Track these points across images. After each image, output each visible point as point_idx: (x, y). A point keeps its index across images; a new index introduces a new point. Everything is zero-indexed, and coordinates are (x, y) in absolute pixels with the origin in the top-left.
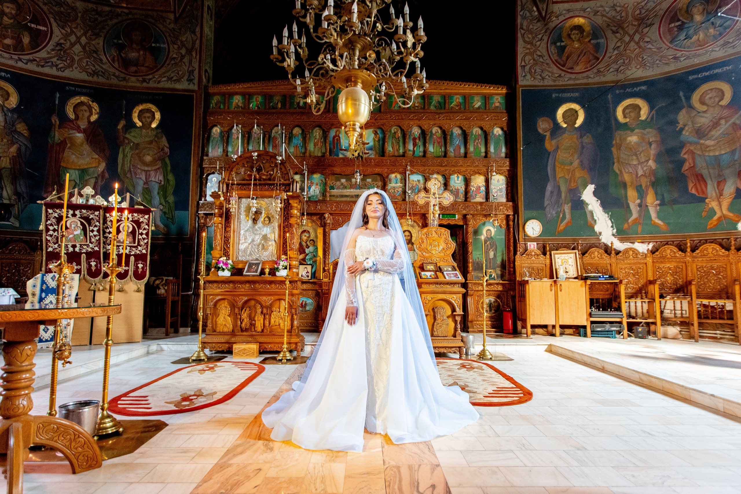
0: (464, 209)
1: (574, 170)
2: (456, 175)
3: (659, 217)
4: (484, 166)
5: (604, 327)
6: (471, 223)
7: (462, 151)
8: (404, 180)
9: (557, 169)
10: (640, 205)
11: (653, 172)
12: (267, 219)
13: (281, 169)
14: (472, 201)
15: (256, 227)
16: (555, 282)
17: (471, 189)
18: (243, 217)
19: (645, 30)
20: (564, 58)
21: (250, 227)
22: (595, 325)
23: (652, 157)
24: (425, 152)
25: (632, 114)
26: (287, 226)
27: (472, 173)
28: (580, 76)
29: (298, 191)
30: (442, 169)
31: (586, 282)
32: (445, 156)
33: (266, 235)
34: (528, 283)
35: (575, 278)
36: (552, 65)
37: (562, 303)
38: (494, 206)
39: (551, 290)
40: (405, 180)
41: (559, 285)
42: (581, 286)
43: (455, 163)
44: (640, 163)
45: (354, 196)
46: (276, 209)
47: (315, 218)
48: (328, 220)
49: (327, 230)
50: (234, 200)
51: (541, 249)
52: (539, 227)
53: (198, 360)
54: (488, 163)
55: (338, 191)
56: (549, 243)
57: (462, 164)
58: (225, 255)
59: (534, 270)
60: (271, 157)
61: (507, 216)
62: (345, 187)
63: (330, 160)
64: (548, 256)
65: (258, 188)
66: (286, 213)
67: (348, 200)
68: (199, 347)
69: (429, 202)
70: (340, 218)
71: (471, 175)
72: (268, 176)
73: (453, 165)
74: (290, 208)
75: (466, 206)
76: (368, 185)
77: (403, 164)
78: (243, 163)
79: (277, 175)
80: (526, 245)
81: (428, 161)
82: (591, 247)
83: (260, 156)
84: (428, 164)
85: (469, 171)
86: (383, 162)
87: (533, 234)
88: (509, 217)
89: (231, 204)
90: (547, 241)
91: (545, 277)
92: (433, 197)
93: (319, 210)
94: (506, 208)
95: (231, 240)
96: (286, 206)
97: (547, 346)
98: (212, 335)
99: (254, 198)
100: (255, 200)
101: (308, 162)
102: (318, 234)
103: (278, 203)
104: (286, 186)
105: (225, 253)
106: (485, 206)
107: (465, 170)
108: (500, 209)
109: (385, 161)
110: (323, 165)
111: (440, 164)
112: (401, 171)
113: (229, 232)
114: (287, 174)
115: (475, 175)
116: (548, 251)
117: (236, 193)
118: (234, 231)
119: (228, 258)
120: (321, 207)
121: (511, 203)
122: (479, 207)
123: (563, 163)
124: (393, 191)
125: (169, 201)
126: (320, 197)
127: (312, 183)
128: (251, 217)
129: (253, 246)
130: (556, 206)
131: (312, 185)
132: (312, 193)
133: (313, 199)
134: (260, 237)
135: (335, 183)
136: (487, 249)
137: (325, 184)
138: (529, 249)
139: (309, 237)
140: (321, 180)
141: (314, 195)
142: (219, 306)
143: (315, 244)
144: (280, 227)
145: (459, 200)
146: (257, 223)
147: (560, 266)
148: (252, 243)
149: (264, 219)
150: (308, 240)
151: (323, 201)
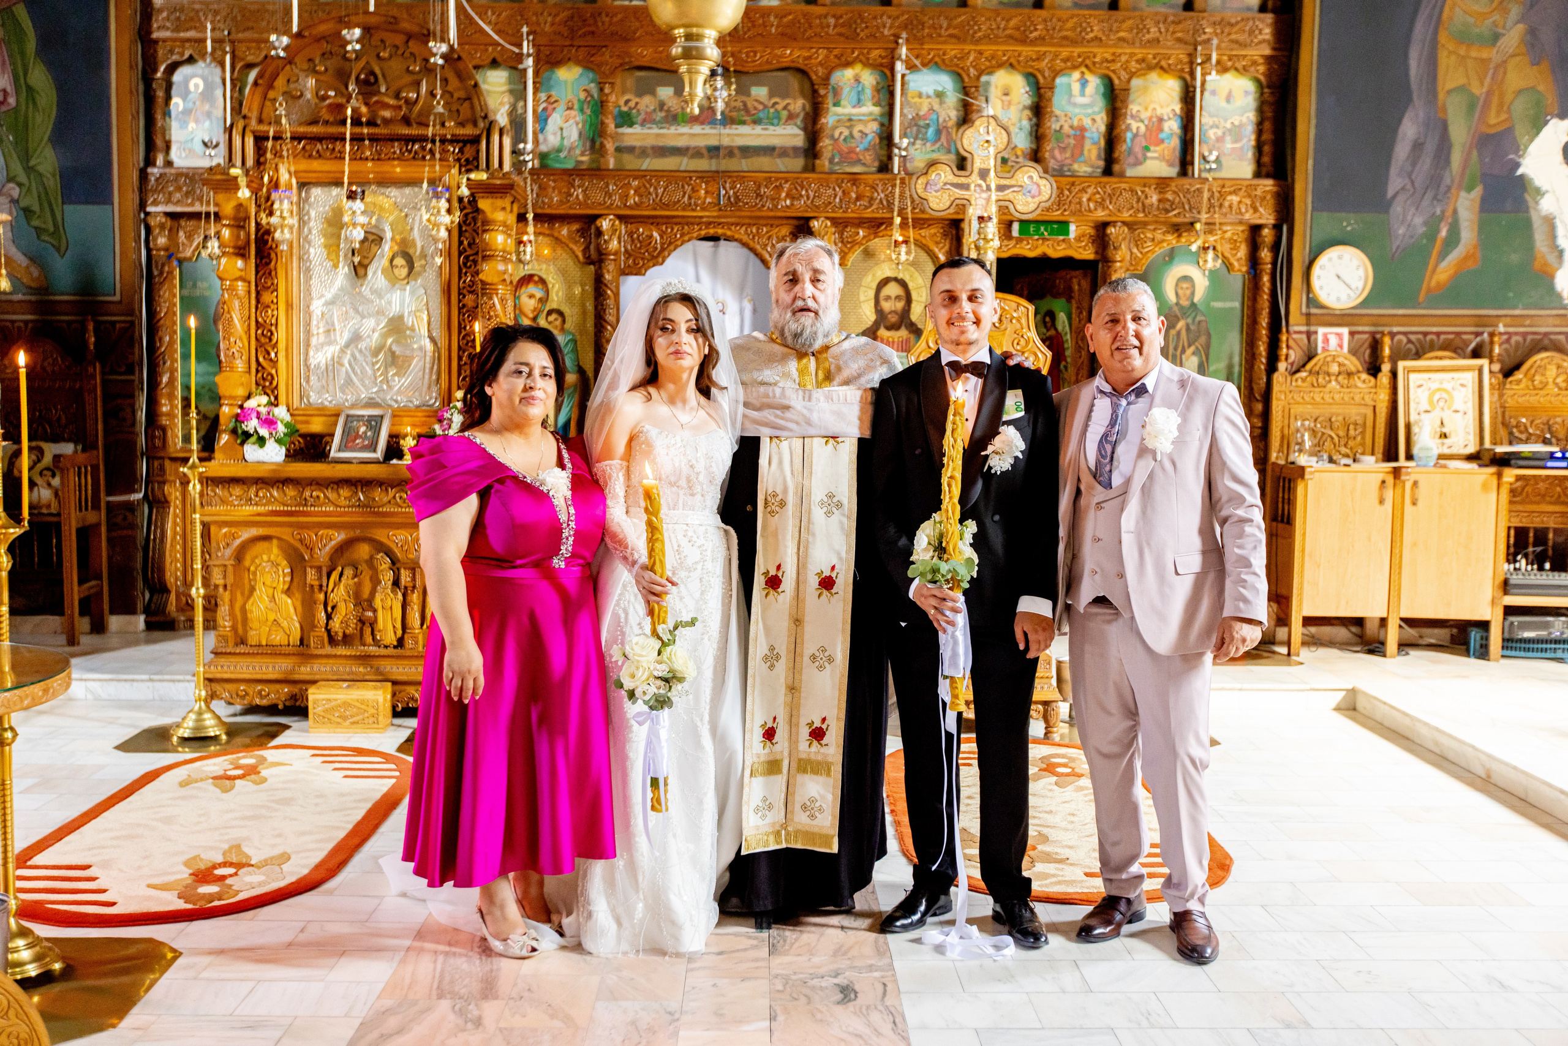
0: (1101, 204)
1: (1505, 62)
2: (1076, 75)
4: (1179, 40)
5: (1546, 626)
6: (1123, 253)
8: (886, 93)
9: (1444, 60)
12: (400, 261)
13: (445, 81)
14: (1130, 173)
15: (365, 290)
16: (1396, 472)
17: (1128, 128)
18: (316, 251)
21: (341, 289)
22: (1516, 620)
26: (472, 286)
27: (1134, 66)
29: (507, 167)
30: (1027, 51)
31: (1499, 475)
32: (1039, 3)
33: (401, 318)
34: (1302, 476)
35: (1471, 458)
37: (1415, 544)
38: (1206, 195)
39: (1381, 501)
40: (892, 94)
41: (1408, 485)
42: (1485, 487)
43: (1074, 29)
45: (705, 152)
46: (434, 232)
47: (565, 232)
48: (610, 239)
49: (608, 277)
50: (286, 201)
51: (1362, 350)
52: (1361, 273)
53: (199, 740)
54: (1196, 31)
55: (646, 131)
56: (1395, 329)
57: (1100, 35)
58: (264, 387)
59: (1331, 429)
60: (410, 36)
61: (1255, 230)
62: (673, 118)
63: (615, 15)
64: (1384, 377)
65: (368, 153)
66: (466, 243)
67: (682, 168)
68: (200, 695)
69: (965, 202)
70: (655, 234)
71: (1132, 75)
72: (400, 107)
73: (1065, 38)
74: (479, 224)
75: (1109, 190)
76: (755, 108)
77: (886, 32)
78: (310, 60)
79: (434, 107)
80: (1313, 338)
81: (975, 23)
82: (1539, 345)
83: (371, 35)
84: (975, 33)
85: (1124, 58)
86: (811, 27)
87: (1338, 299)
88: (1260, 236)
89: (278, 213)
90: (1391, 325)
91: (1373, 454)
92: (980, 186)
93: (580, 204)
94: (1248, 202)
95: (281, 335)
96: (466, 215)
97: (1344, 693)
98: (235, 654)
99: (355, 192)
100: (358, 201)
101: (538, 24)
102: (577, 291)
103: (439, 211)
104: (465, 146)
105: (264, 379)
106: (1174, 192)
107: (1110, 58)
108: (1226, 204)
109: (818, 21)
110: (593, 33)
111: (1017, 34)
112: (875, 60)
113: (272, 306)
114: (465, 100)
115: (1144, 75)
116: (1386, 360)
117: (292, 169)
118: (289, 306)
119: (273, 399)
120: (584, 191)
121: (1269, 184)
122: (1154, 199)
123: (1464, 38)
124: (846, 133)
125: (40, 168)
126: (582, 154)
127: (551, 102)
128: (345, 256)
129: (357, 354)
130: (1430, 195)
131: (550, 107)
132: (551, 139)
133: (557, 160)
134: (382, 326)
135: (637, 100)
136: (1176, 349)
137: (600, 106)
138: (1319, 350)
139: (543, 301)
140: (585, 90)
141: (562, 144)
142: (253, 561)
143: (567, 326)
144: (447, 291)
145: (1082, 169)
146: (366, 274)
147: (1424, 416)
148: (352, 346)
149: (392, 261)
150: (540, 311)
151: (594, 172)
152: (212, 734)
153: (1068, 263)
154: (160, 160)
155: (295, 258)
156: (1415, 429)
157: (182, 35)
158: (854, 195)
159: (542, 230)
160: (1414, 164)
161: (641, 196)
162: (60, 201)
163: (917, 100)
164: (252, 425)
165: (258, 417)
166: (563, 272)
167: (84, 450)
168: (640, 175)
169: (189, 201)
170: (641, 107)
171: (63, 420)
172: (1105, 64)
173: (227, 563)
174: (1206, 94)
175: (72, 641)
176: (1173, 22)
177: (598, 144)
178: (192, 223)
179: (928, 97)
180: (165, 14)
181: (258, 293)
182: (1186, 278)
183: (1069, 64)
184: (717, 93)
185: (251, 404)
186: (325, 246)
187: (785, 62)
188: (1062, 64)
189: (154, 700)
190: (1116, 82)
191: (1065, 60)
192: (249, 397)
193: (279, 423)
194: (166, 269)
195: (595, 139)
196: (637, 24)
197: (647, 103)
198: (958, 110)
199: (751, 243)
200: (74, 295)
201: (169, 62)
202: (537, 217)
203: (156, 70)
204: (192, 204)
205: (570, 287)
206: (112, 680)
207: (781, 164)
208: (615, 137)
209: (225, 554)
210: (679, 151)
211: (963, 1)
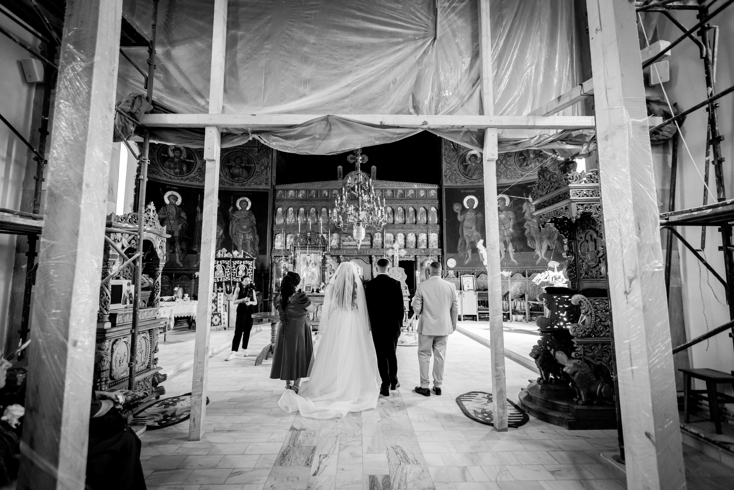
0: (415, 253)
1: (473, 232)
2: (411, 233)
3: (515, 259)
4: (426, 229)
5: (485, 316)
6: (419, 260)
7: (414, 220)
8: (383, 236)
9: (464, 231)
10: (505, 251)
11: (512, 234)
12: (314, 264)
14: (419, 248)
15: (309, 268)
16: (461, 292)
17: (419, 241)
19: (508, 159)
20: (467, 171)
21: (305, 268)
22: (480, 315)
23: (511, 226)
24: (394, 221)
25: (502, 203)
26: (324, 268)
28: (475, 181)
30: (403, 230)
31: (476, 292)
32: (405, 224)
33: (314, 272)
35: (472, 290)
36: (461, 175)
37: (464, 303)
38: (431, 251)
41: (464, 294)
42: (475, 294)
44: (506, 229)
45: (356, 246)
47: (334, 258)
51: (455, 274)
52: (454, 262)
55: (347, 243)
56: (460, 270)
60: (316, 234)
61: (439, 256)
62: (350, 241)
64: (459, 278)
65: (310, 249)
66: (323, 261)
67: (351, 248)
69: (394, 254)
70: (348, 257)
71: (419, 233)
72: (315, 243)
75: (416, 250)
79: (319, 243)
80: (448, 272)
82: (481, 273)
85: (417, 231)
87: (451, 266)
89: (297, 258)
92: (396, 252)
93: (337, 254)
94: (437, 252)
96: (324, 258)
101: (331, 228)
103: (320, 257)
104: (324, 248)
106: (426, 251)
108: (434, 252)
109: (372, 227)
112: (381, 232)
115: (421, 233)
116: (459, 275)
117: (299, 251)
121: (440, 249)
122: (423, 252)
123: (467, 228)
124: (377, 242)
125: (256, 250)
126: (337, 246)
127: (333, 239)
128: (306, 263)
130: (464, 251)
132: (332, 244)
133: (333, 247)
134: (311, 273)
135: (345, 238)
137: (340, 239)
138: (449, 274)
140: (338, 237)
141: (334, 245)
144: (320, 268)
145: (412, 247)
146: (309, 266)
147: (465, 284)
151: (339, 249)
153: (411, 261)
155: (299, 264)
156: (464, 286)
158: (378, 252)
159: (331, 258)
160: (461, 246)
161: (346, 252)
162: (259, 255)
163: (387, 238)
168: (345, 249)
172: (415, 232)
174: (430, 236)
178: (278, 257)
179: (389, 237)
187: (367, 233)
188: (409, 232)
190: (417, 234)
195: (339, 244)
197: (347, 238)
198: (393, 239)
199: (363, 259)
200: (260, 268)
202: (331, 256)
207: (367, 247)
210: (351, 246)
211: (393, 223)
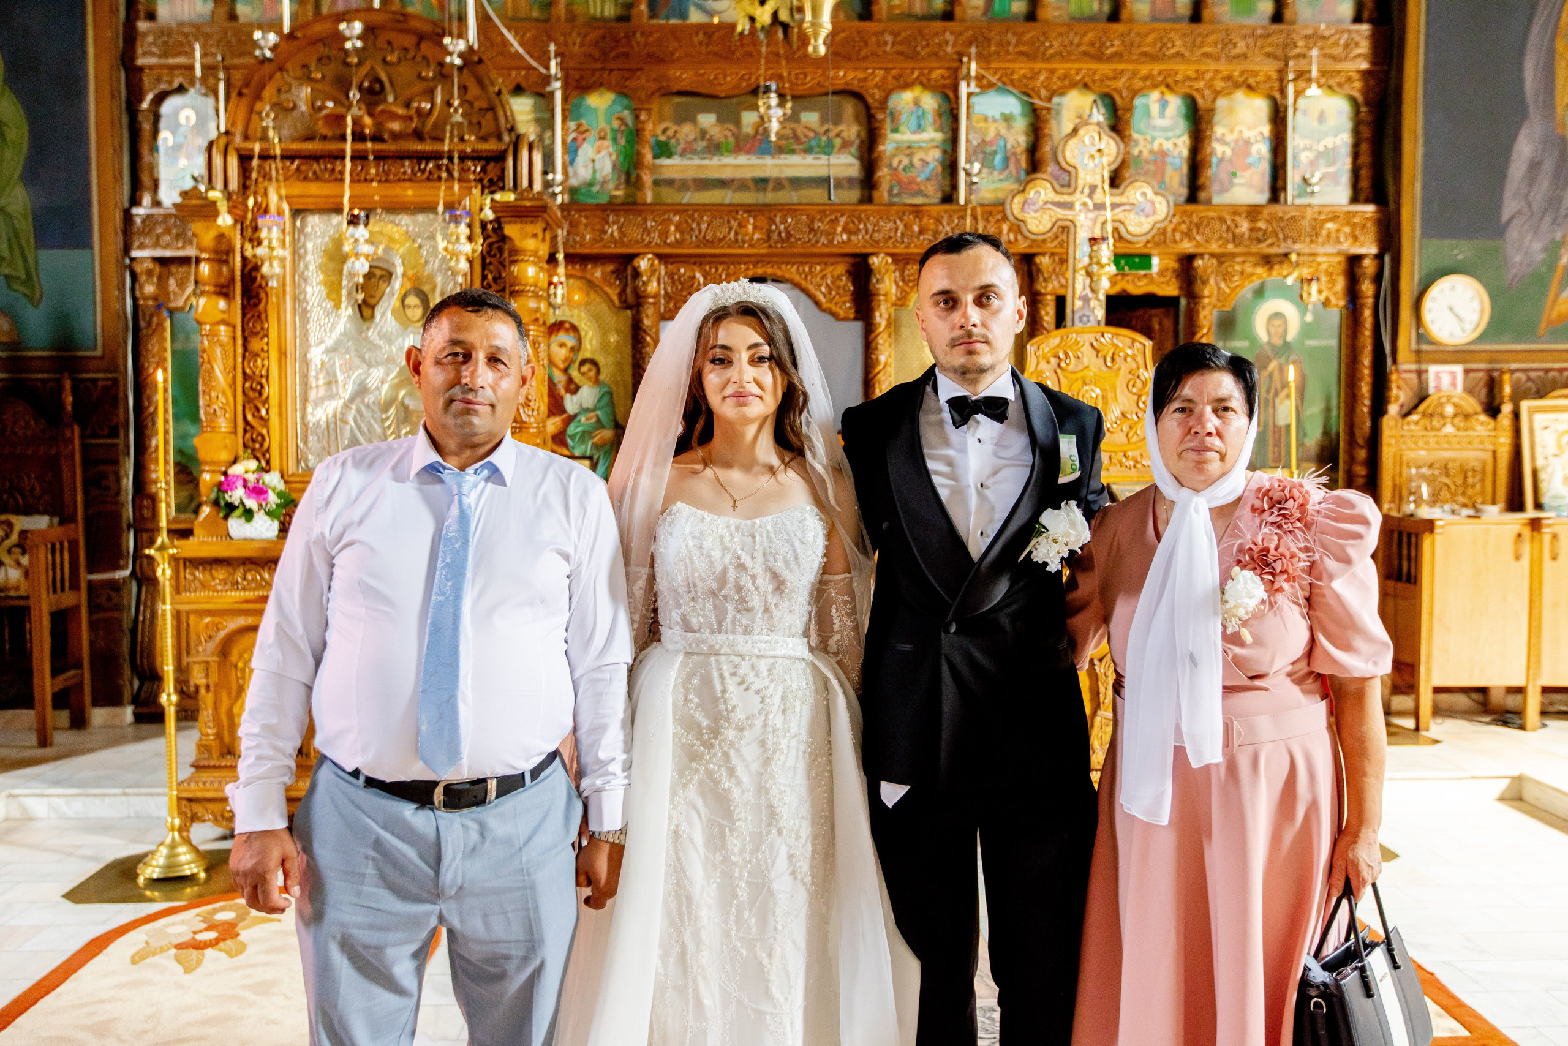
0: (1188, 235)
2: (1155, 95)
4: (1269, 55)
6: (1210, 291)
8: (950, 117)
9: (1563, 71)
12: (413, 300)
13: (463, 88)
14: (1216, 200)
15: (372, 334)
17: (1213, 152)
18: (314, 291)
21: (345, 334)
27: (1219, 84)
29: (538, 186)
30: (1104, 68)
32: (1114, 16)
34: (1429, 530)
37: (1556, 604)
38: (1304, 223)
39: (1518, 557)
40: (955, 118)
41: (1547, 538)
43: (1154, 44)
45: (751, 185)
46: (453, 263)
47: (598, 273)
48: (649, 280)
49: (647, 322)
50: (275, 229)
51: (1477, 389)
52: (1476, 305)
53: (171, 882)
54: (1286, 45)
55: (686, 162)
56: (1514, 366)
57: (1182, 50)
58: (253, 450)
59: (1448, 475)
60: (421, 38)
61: (1353, 261)
62: (714, 148)
63: (651, 33)
64: (1505, 419)
65: (373, 171)
66: (490, 277)
67: (727, 201)
68: (172, 824)
69: (1068, 223)
70: (698, 275)
71: (1217, 94)
72: (410, 118)
73: (1145, 54)
74: (506, 255)
75: (1195, 219)
76: (806, 136)
77: (949, 49)
78: (305, 66)
79: (450, 116)
80: (1424, 376)
81: (1047, 39)
83: (376, 37)
84: (1047, 49)
85: (1208, 76)
86: (866, 44)
87: (1451, 334)
88: (1360, 266)
89: (265, 243)
90: (1507, 362)
91: (1494, 502)
92: (1085, 204)
93: (615, 242)
94: (1347, 229)
95: (272, 390)
96: (491, 245)
97: (1507, 782)
98: (220, 767)
99: (357, 217)
100: (361, 227)
101: (566, 44)
102: (613, 338)
103: (458, 239)
104: (488, 163)
105: (253, 441)
106: (1269, 222)
107: (1192, 75)
108: (1324, 233)
109: (874, 39)
110: (626, 55)
111: (1093, 51)
112: (936, 81)
113: (263, 355)
114: (487, 110)
115: (1229, 94)
116: (1506, 399)
117: (283, 192)
118: (282, 354)
119: (263, 463)
120: (620, 229)
121: (1370, 209)
122: (1244, 226)
124: (906, 161)
125: (9, 209)
126: (617, 188)
127: (582, 131)
128: (349, 294)
129: (364, 410)
130: (1548, 220)
131: (581, 137)
132: (582, 172)
133: (589, 194)
134: (392, 376)
135: (676, 128)
136: (1268, 392)
137: (636, 134)
138: (1431, 390)
139: (576, 349)
140: (619, 118)
141: (594, 178)
142: (241, 656)
143: (602, 377)
146: (373, 316)
147: (1552, 460)
148: (358, 400)
149: (403, 301)
150: (572, 362)
151: (630, 206)
152: (188, 873)
153: (1151, 301)
154: (146, 200)
155: (288, 298)
156: (1542, 476)
157: (171, 61)
158: (916, 228)
159: (573, 272)
160: (1531, 185)
161: (682, 233)
162: (33, 248)
163: (982, 125)
164: (237, 495)
165: (245, 486)
166: (597, 318)
167: (61, 523)
168: (681, 209)
169: (180, 244)
170: (681, 136)
171: (38, 491)
172: (1188, 83)
173: (210, 659)
174: (1298, 114)
175: (44, 741)
176: (1261, 36)
177: (633, 178)
178: (183, 269)
179: (995, 121)
180: (150, 39)
181: (245, 340)
182: (1278, 315)
183: (1148, 83)
184: (772, 112)
185: (237, 470)
186: (325, 284)
187: (839, 84)
188: (1141, 84)
189: (129, 817)
190: (1200, 101)
191: (1145, 78)
192: (235, 461)
193: (270, 492)
194: (155, 320)
195: (630, 171)
196: (676, 44)
197: (687, 131)
198: (1027, 135)
199: (803, 283)
200: (50, 349)
201: (157, 91)
202: (570, 258)
203: (141, 100)
204: (183, 248)
205: (604, 333)
206: (79, 795)
207: (837, 196)
208: (654, 169)
209: (205, 651)
210: (723, 184)
211: (1031, 16)
